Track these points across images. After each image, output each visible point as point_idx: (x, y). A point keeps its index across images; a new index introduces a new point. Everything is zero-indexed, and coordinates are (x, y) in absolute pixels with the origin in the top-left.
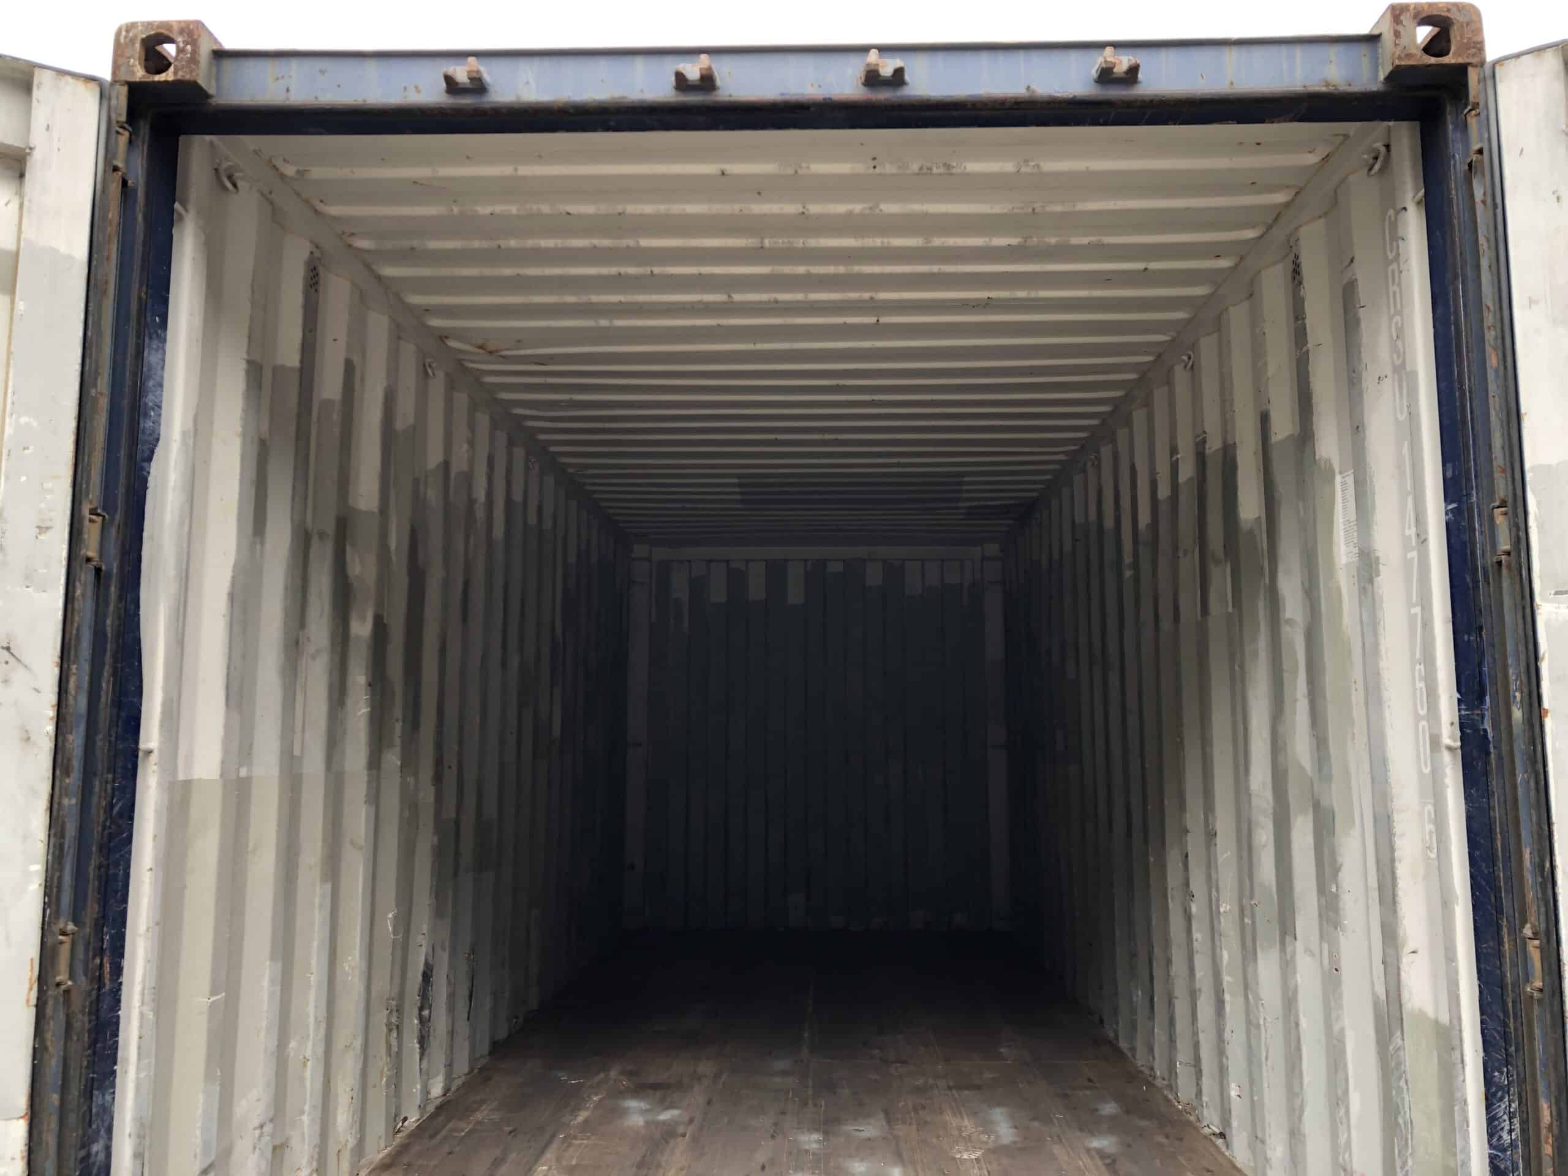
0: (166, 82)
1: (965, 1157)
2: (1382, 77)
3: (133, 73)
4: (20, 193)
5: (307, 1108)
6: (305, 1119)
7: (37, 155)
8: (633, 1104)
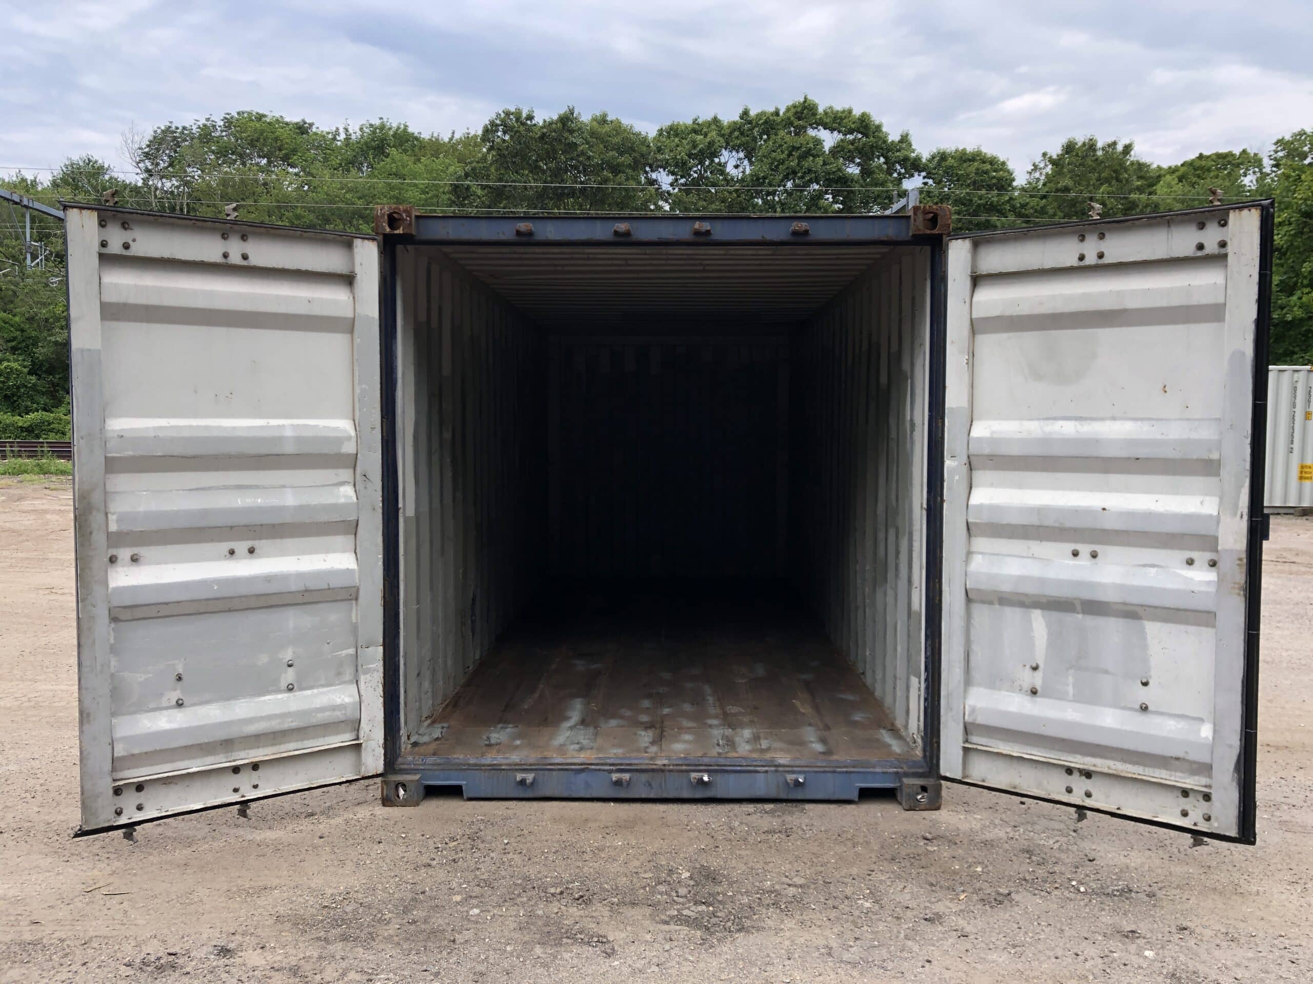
0: (400, 234)
1: (740, 681)
2: (911, 234)
3: (385, 230)
4: (352, 292)
5: (441, 655)
6: (440, 660)
7: (358, 277)
8: (577, 662)
